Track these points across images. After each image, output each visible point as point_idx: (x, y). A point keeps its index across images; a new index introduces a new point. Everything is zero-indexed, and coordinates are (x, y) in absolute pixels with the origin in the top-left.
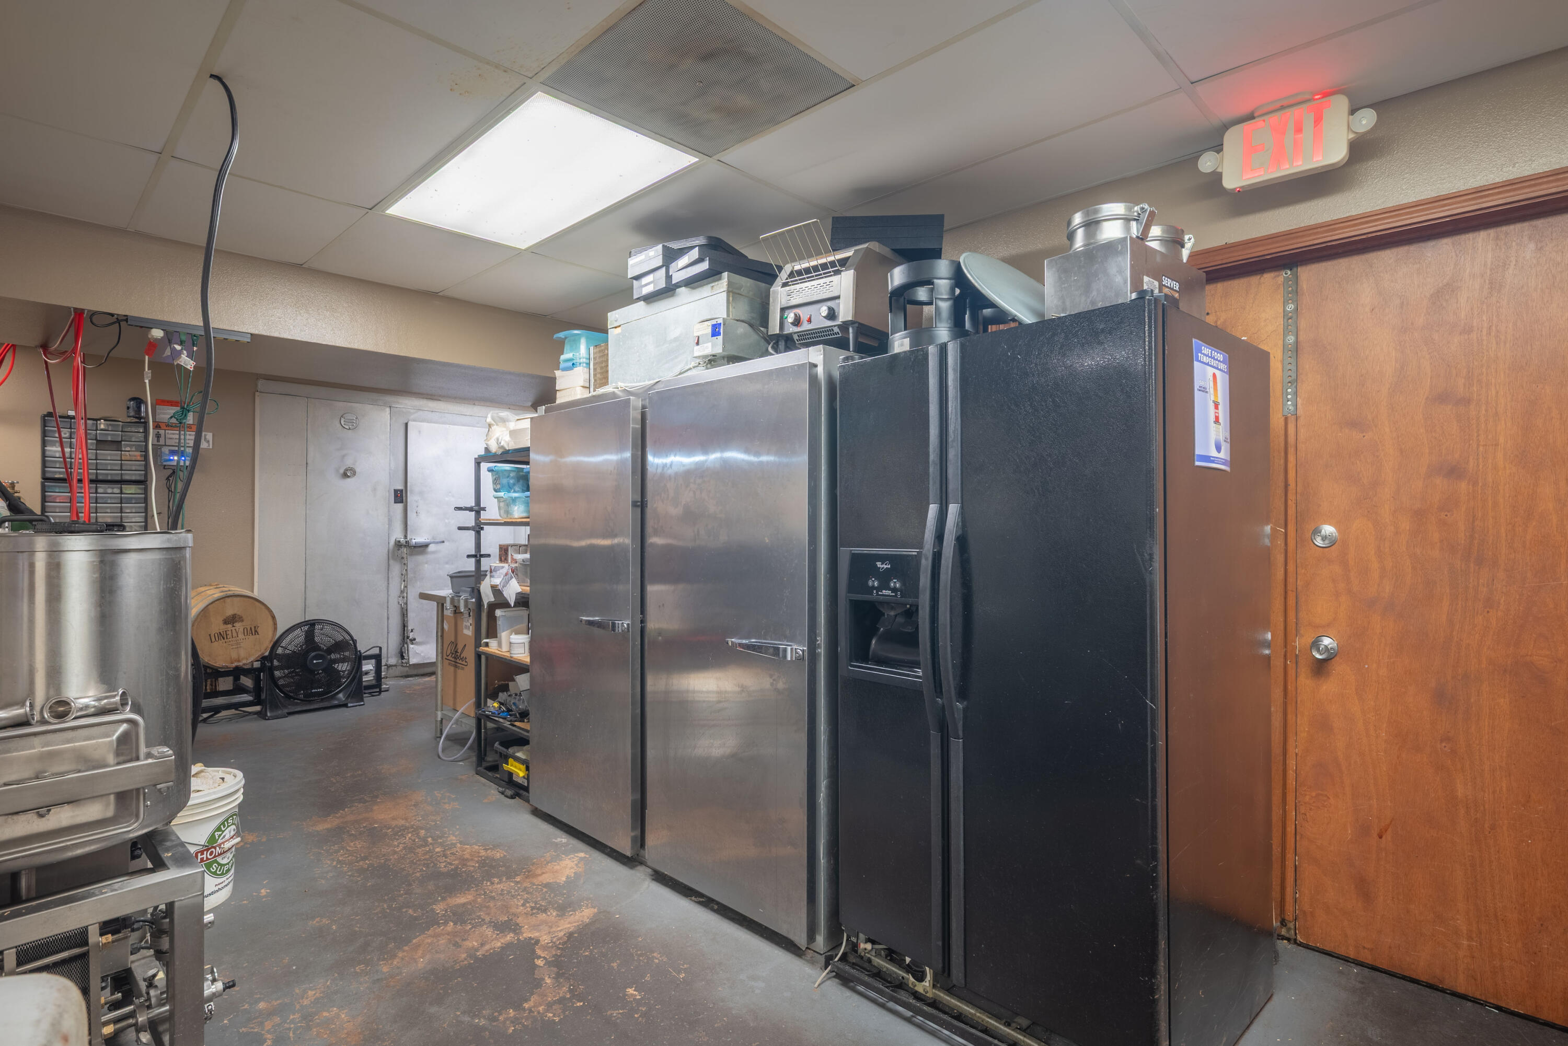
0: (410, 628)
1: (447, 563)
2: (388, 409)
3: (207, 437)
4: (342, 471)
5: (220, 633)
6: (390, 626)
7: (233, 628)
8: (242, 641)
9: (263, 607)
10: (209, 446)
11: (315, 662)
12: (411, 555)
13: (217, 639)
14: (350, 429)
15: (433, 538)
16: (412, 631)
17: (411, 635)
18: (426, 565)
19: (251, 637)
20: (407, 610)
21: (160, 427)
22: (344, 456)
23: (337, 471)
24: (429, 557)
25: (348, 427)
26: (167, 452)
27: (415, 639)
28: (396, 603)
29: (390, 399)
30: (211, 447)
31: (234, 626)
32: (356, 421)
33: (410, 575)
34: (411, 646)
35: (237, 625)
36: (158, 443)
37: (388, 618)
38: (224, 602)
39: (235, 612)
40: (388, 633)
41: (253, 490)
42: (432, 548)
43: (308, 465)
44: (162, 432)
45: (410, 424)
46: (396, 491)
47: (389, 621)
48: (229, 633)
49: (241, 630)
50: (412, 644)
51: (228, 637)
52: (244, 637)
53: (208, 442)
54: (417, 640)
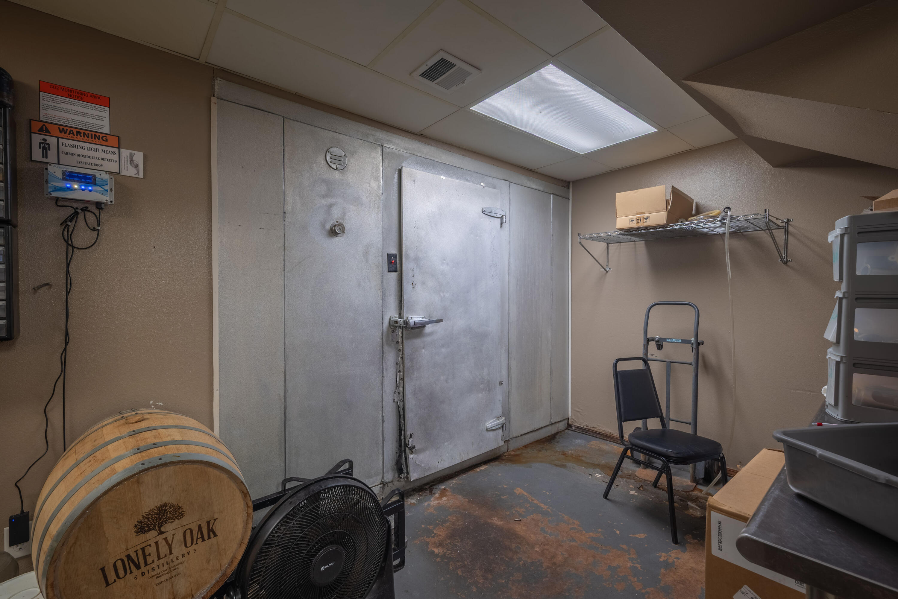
0: (408, 433)
1: (443, 346)
2: (379, 149)
3: (134, 158)
4: (328, 226)
5: (129, 557)
6: (385, 432)
7: (160, 538)
8: (181, 559)
9: (224, 476)
10: (138, 173)
11: (323, 568)
12: (408, 338)
13: (121, 573)
14: (337, 169)
15: (430, 316)
16: (411, 437)
17: (410, 442)
18: (423, 350)
19: (202, 547)
20: (404, 409)
21: (47, 131)
22: (331, 206)
23: (323, 225)
24: (428, 339)
25: (335, 167)
26: (59, 175)
27: (414, 447)
28: (391, 398)
29: (381, 135)
30: (141, 175)
31: (161, 533)
32: (345, 159)
33: (407, 364)
34: (411, 456)
35: (169, 528)
36: (45, 160)
37: (383, 421)
38: (138, 482)
39: (165, 499)
40: (383, 440)
41: (210, 248)
42: (429, 328)
43: (287, 215)
44: (52, 141)
45: (404, 170)
46: (389, 256)
47: (384, 425)
48: (152, 550)
49: (179, 536)
50: (412, 453)
51: (149, 560)
52: (184, 550)
53: (137, 166)
54: (416, 448)
